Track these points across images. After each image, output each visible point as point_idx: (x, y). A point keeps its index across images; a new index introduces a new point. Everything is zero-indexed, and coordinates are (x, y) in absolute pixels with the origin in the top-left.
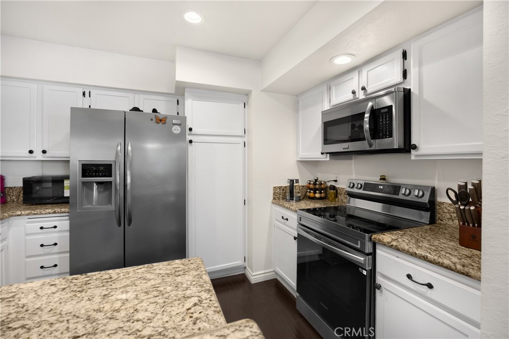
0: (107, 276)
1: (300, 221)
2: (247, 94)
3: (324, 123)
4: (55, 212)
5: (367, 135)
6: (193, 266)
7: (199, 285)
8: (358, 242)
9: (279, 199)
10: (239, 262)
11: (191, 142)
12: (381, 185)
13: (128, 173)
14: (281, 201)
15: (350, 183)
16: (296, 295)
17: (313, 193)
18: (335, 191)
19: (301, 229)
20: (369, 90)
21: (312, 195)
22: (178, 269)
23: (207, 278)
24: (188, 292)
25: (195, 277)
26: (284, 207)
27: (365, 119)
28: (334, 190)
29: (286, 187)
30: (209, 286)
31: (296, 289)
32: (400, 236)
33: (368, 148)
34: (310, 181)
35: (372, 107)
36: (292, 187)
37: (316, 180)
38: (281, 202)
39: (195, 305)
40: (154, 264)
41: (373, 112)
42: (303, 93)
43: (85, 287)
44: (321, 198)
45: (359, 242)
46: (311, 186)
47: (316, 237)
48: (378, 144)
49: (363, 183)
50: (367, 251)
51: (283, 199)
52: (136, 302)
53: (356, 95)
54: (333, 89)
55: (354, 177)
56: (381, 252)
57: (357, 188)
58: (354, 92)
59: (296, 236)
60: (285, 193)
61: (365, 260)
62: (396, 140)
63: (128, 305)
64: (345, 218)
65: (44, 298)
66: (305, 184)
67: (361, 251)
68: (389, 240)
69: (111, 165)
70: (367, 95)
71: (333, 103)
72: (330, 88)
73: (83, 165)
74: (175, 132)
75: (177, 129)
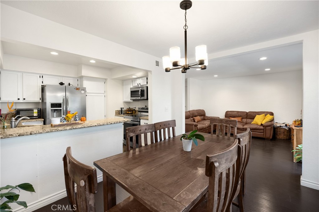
2: (106, 79)
3: (131, 91)
5: (140, 96)
9: (117, 114)
11: (86, 95)
12: (145, 108)
20: (141, 85)
21: (128, 112)
26: (119, 116)
27: (139, 92)
28: (134, 110)
29: (119, 110)
33: (140, 99)
35: (141, 89)
36: (122, 110)
37: (129, 108)
42: (124, 80)
44: (131, 114)
46: (128, 110)
48: (142, 98)
50: (138, 121)
51: (119, 114)
55: (140, 106)
56: (141, 121)
57: (140, 109)
58: (138, 84)
60: (119, 112)
62: (145, 97)
66: (126, 109)
69: (61, 104)
70: (141, 86)
71: (133, 86)
72: (132, 81)
73: (51, 104)
74: (82, 93)
75: (83, 92)
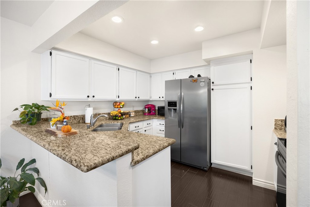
1: (278, 147)
2: (252, 53)
4: (163, 119)
13: (182, 105)
69: (176, 102)
73: (168, 102)
74: (201, 85)
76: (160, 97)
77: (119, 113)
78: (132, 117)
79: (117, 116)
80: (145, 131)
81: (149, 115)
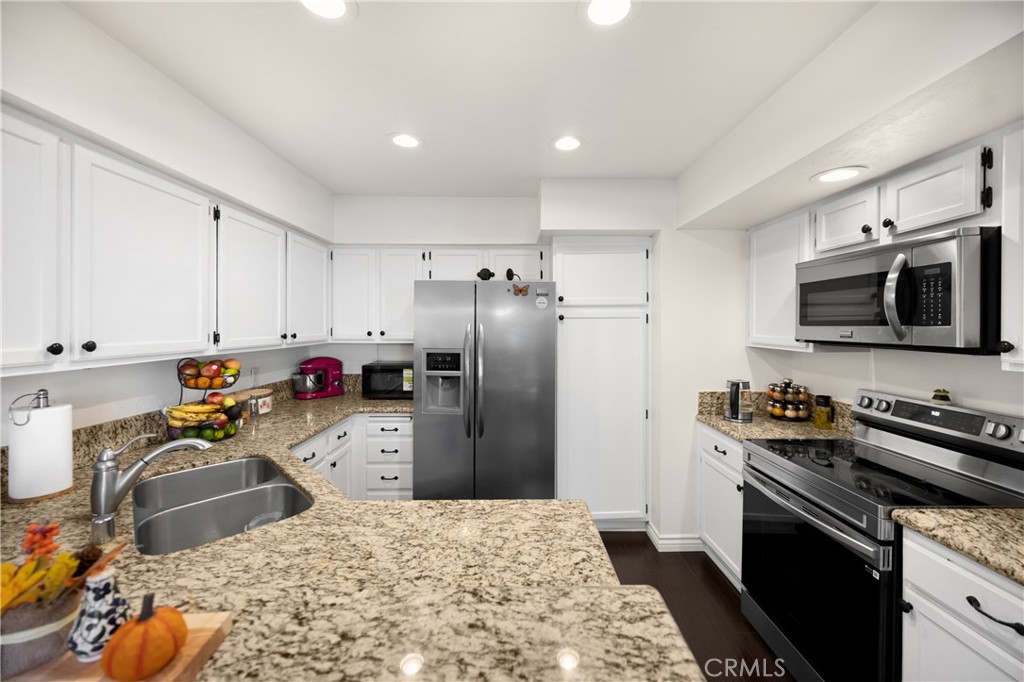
0: (479, 507)
1: (749, 459)
2: (652, 235)
3: (801, 285)
4: (396, 412)
5: (891, 314)
6: (575, 511)
7: (587, 538)
8: (862, 518)
9: (710, 414)
10: (637, 512)
11: (561, 318)
12: (936, 409)
13: (480, 361)
14: (714, 416)
15: (863, 398)
16: (739, 586)
17: (781, 407)
18: (828, 409)
19: (751, 474)
20: (901, 227)
21: (778, 411)
22: (558, 513)
23: (595, 530)
24: (574, 544)
25: (579, 526)
26: (719, 430)
27: (887, 284)
28: (826, 406)
29: (723, 393)
30: (599, 541)
31: (740, 577)
32: (961, 522)
34: (776, 385)
35: (905, 263)
36: (735, 394)
37: (788, 385)
38: (714, 419)
39: (584, 560)
40: (529, 501)
41: (906, 272)
42: (759, 225)
43: (461, 516)
44: (797, 419)
45: (865, 517)
46: (777, 395)
47: (779, 493)
48: (919, 334)
49: (892, 400)
50: (881, 537)
51: (718, 414)
52: (518, 543)
53: (871, 234)
54: (823, 222)
55: (873, 386)
56: (911, 544)
57: (877, 409)
58: (866, 230)
59: (742, 485)
60: (722, 404)
61: (877, 553)
62: (960, 332)
63: (509, 545)
64: (850, 464)
65: (427, 520)
66: (764, 389)
67: (869, 535)
68: (931, 525)
69: (459, 355)
70: (896, 236)
71: (820, 247)
72: (815, 219)
73: (428, 354)
74: (540, 306)
75: (542, 302)
76: (369, 334)
77: (217, 411)
78: (266, 415)
79: (210, 427)
80: (334, 465)
81: (321, 398)
